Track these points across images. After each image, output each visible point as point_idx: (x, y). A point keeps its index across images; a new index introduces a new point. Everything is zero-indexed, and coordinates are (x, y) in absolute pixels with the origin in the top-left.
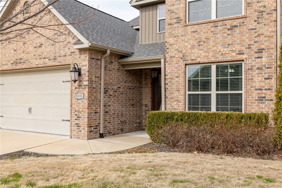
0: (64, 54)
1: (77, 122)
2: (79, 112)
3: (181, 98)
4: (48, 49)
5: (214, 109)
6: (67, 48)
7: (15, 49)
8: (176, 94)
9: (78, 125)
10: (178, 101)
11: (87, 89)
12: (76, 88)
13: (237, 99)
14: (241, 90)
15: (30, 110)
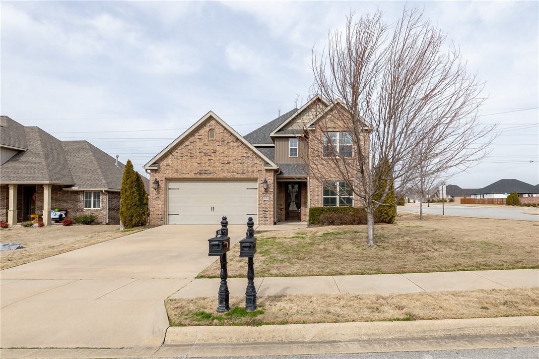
0: (251, 171)
1: (264, 215)
2: (266, 208)
3: (320, 200)
4: (236, 166)
5: (338, 205)
6: (254, 167)
7: (199, 162)
8: (316, 198)
9: (265, 217)
10: (318, 202)
11: (273, 194)
12: (263, 193)
13: (349, 201)
14: (352, 195)
15: (213, 209)
